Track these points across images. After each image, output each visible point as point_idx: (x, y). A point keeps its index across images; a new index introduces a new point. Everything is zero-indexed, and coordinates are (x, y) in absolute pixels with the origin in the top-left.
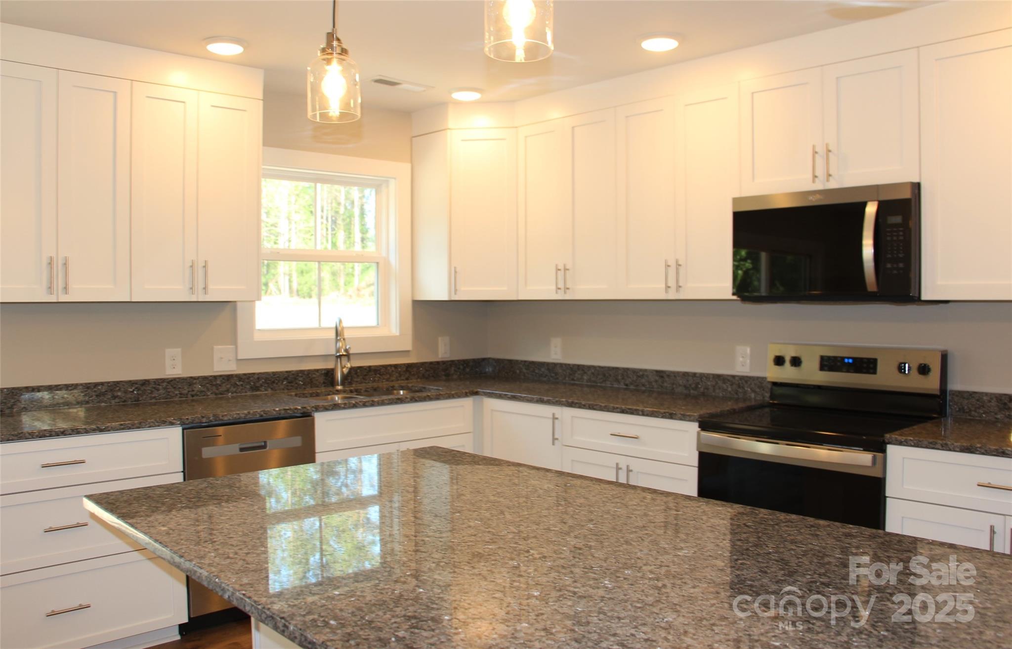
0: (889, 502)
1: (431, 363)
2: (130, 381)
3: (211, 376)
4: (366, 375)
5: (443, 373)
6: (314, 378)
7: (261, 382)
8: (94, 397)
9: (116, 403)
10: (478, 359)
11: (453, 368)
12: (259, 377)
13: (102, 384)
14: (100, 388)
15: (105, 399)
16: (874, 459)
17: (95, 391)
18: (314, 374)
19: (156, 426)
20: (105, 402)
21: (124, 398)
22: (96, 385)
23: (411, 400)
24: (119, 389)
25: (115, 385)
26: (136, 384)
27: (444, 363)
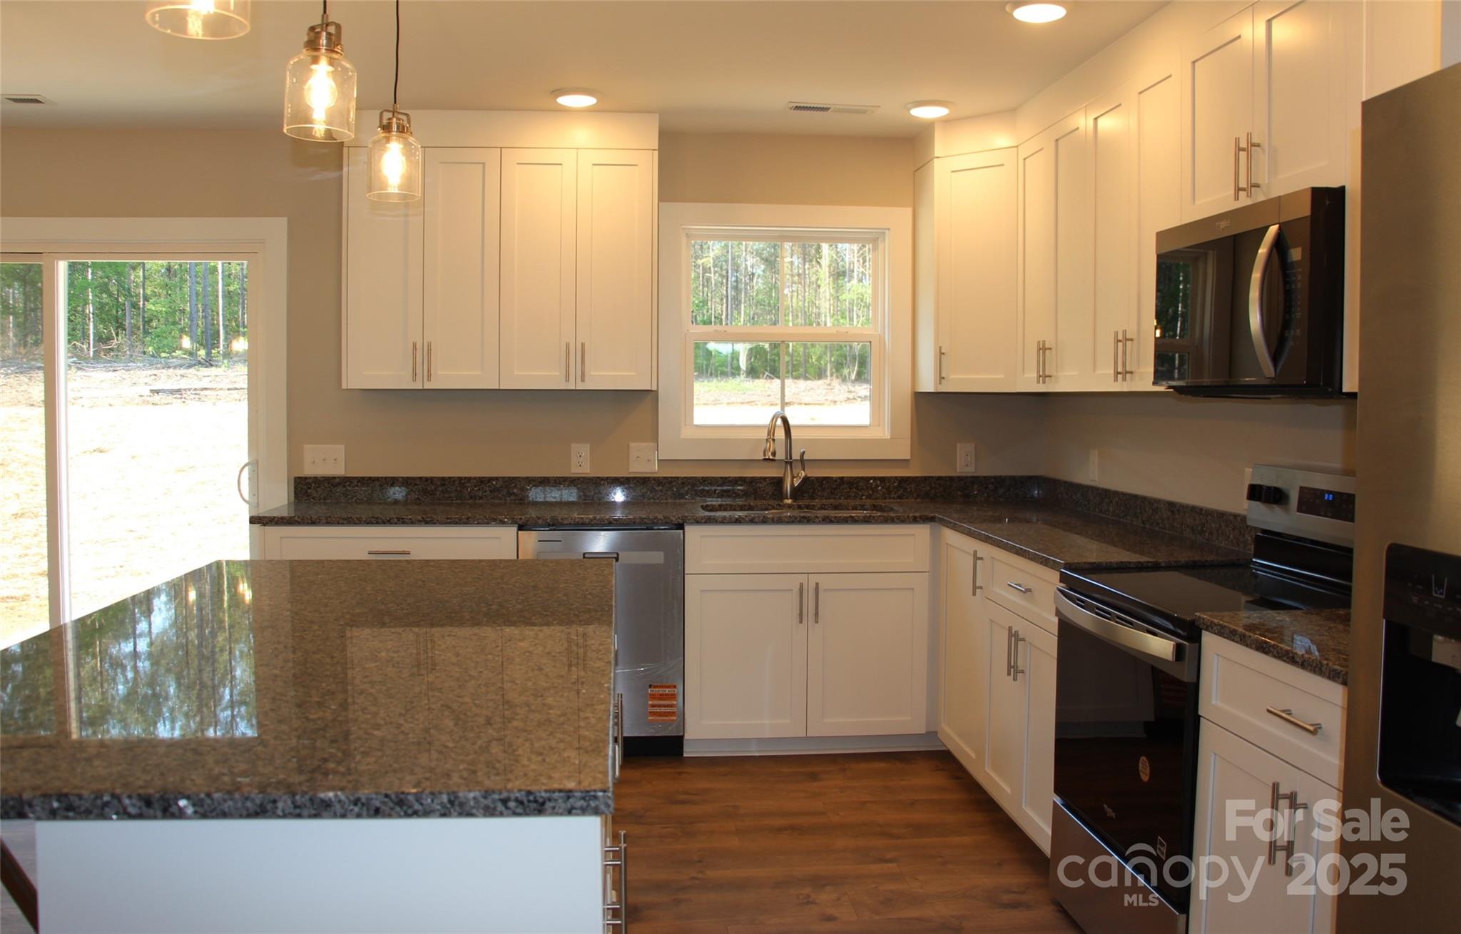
0: (1205, 727)
1: (939, 478)
2: (527, 478)
3: (623, 478)
4: (835, 488)
5: (959, 493)
6: (759, 488)
7: (686, 489)
8: (488, 492)
9: (511, 500)
10: (1021, 477)
11: (976, 486)
12: (686, 481)
13: (497, 479)
14: (494, 483)
15: (500, 496)
16: (1179, 650)
17: (489, 486)
18: (761, 483)
19: (485, 523)
20: (500, 499)
21: (521, 496)
22: (491, 479)
23: (824, 520)
24: (515, 486)
25: (511, 481)
26: (534, 481)
27: (960, 479)
